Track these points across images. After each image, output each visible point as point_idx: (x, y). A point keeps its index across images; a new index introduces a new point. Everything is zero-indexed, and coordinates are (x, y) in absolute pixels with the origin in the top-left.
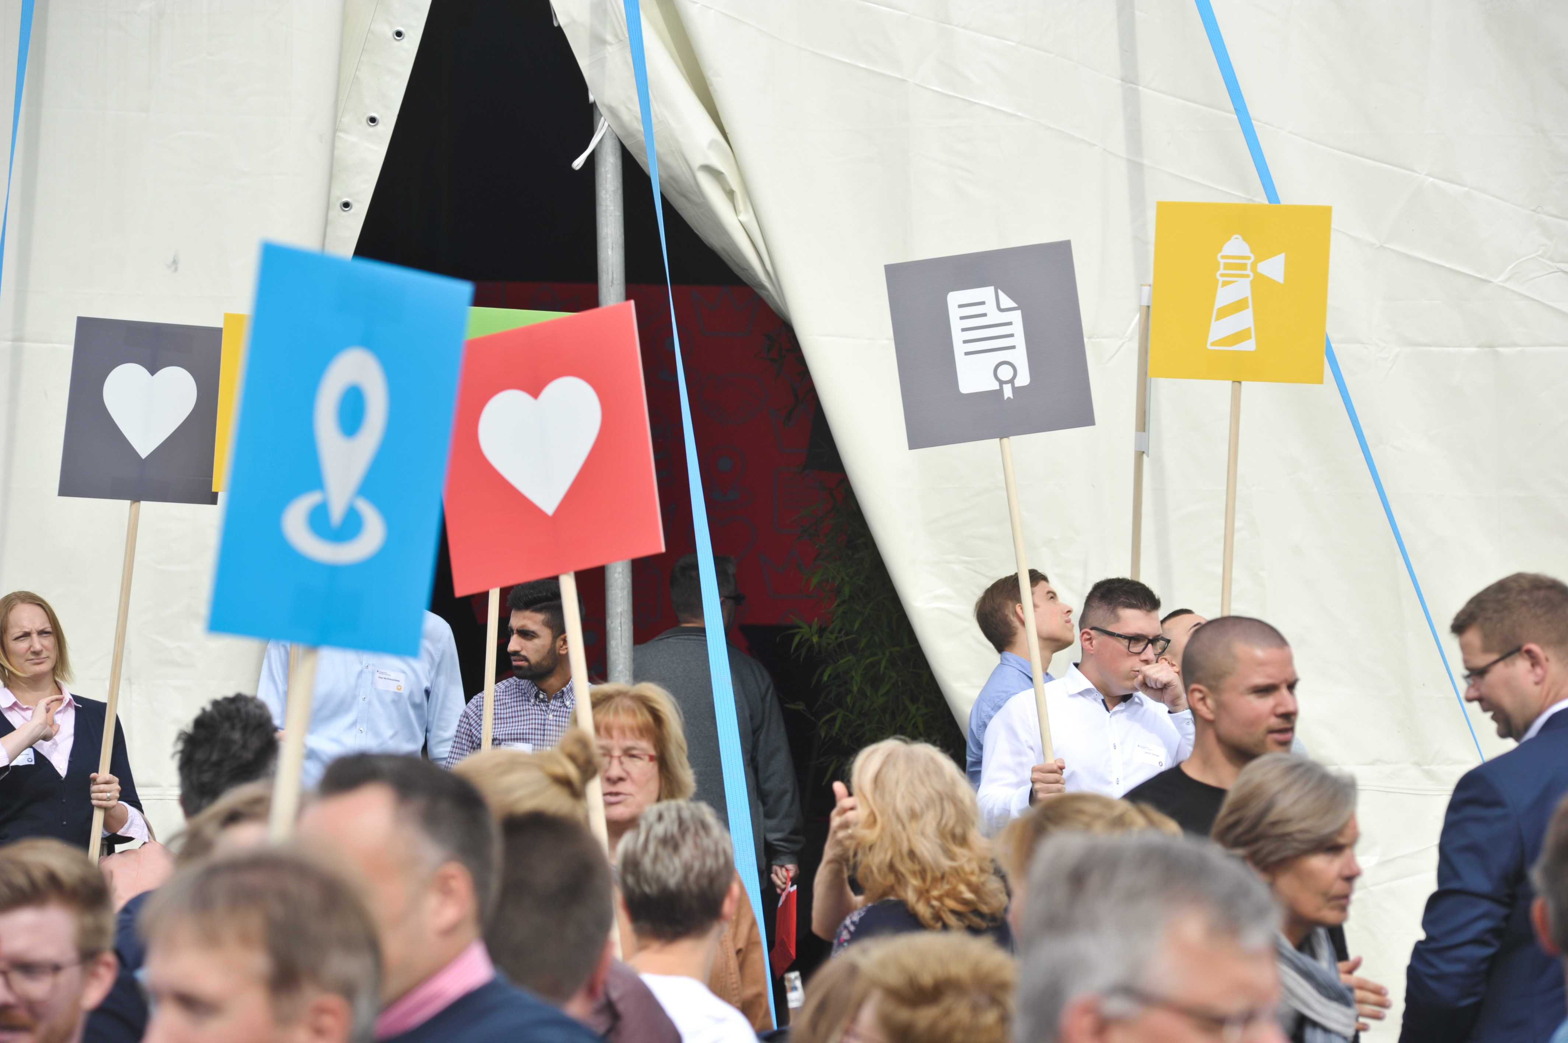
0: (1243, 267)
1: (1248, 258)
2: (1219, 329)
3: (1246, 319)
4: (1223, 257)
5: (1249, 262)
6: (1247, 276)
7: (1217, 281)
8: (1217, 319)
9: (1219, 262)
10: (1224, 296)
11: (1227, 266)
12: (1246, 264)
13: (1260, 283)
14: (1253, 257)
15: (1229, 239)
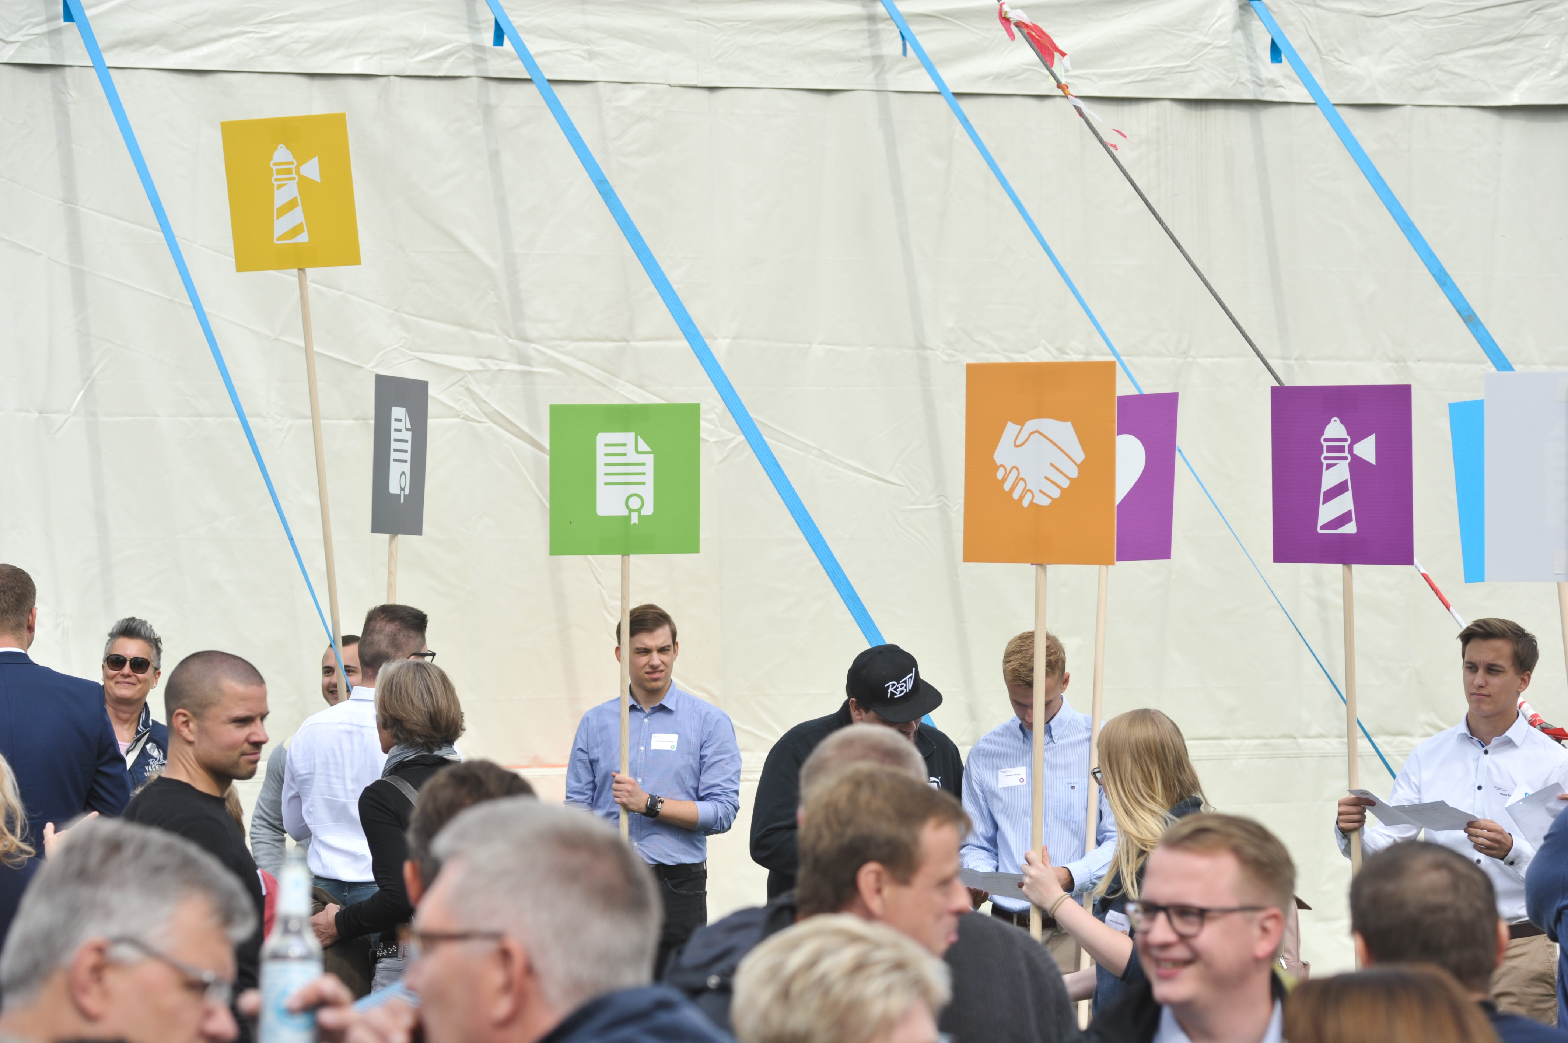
0: (289, 171)
1: (292, 163)
2: (281, 226)
3: (297, 216)
4: (275, 164)
5: (293, 166)
6: (294, 179)
7: (273, 185)
8: (278, 218)
9: (272, 169)
10: (281, 197)
11: (279, 172)
12: (291, 169)
13: (304, 183)
14: (295, 161)
15: (277, 149)
